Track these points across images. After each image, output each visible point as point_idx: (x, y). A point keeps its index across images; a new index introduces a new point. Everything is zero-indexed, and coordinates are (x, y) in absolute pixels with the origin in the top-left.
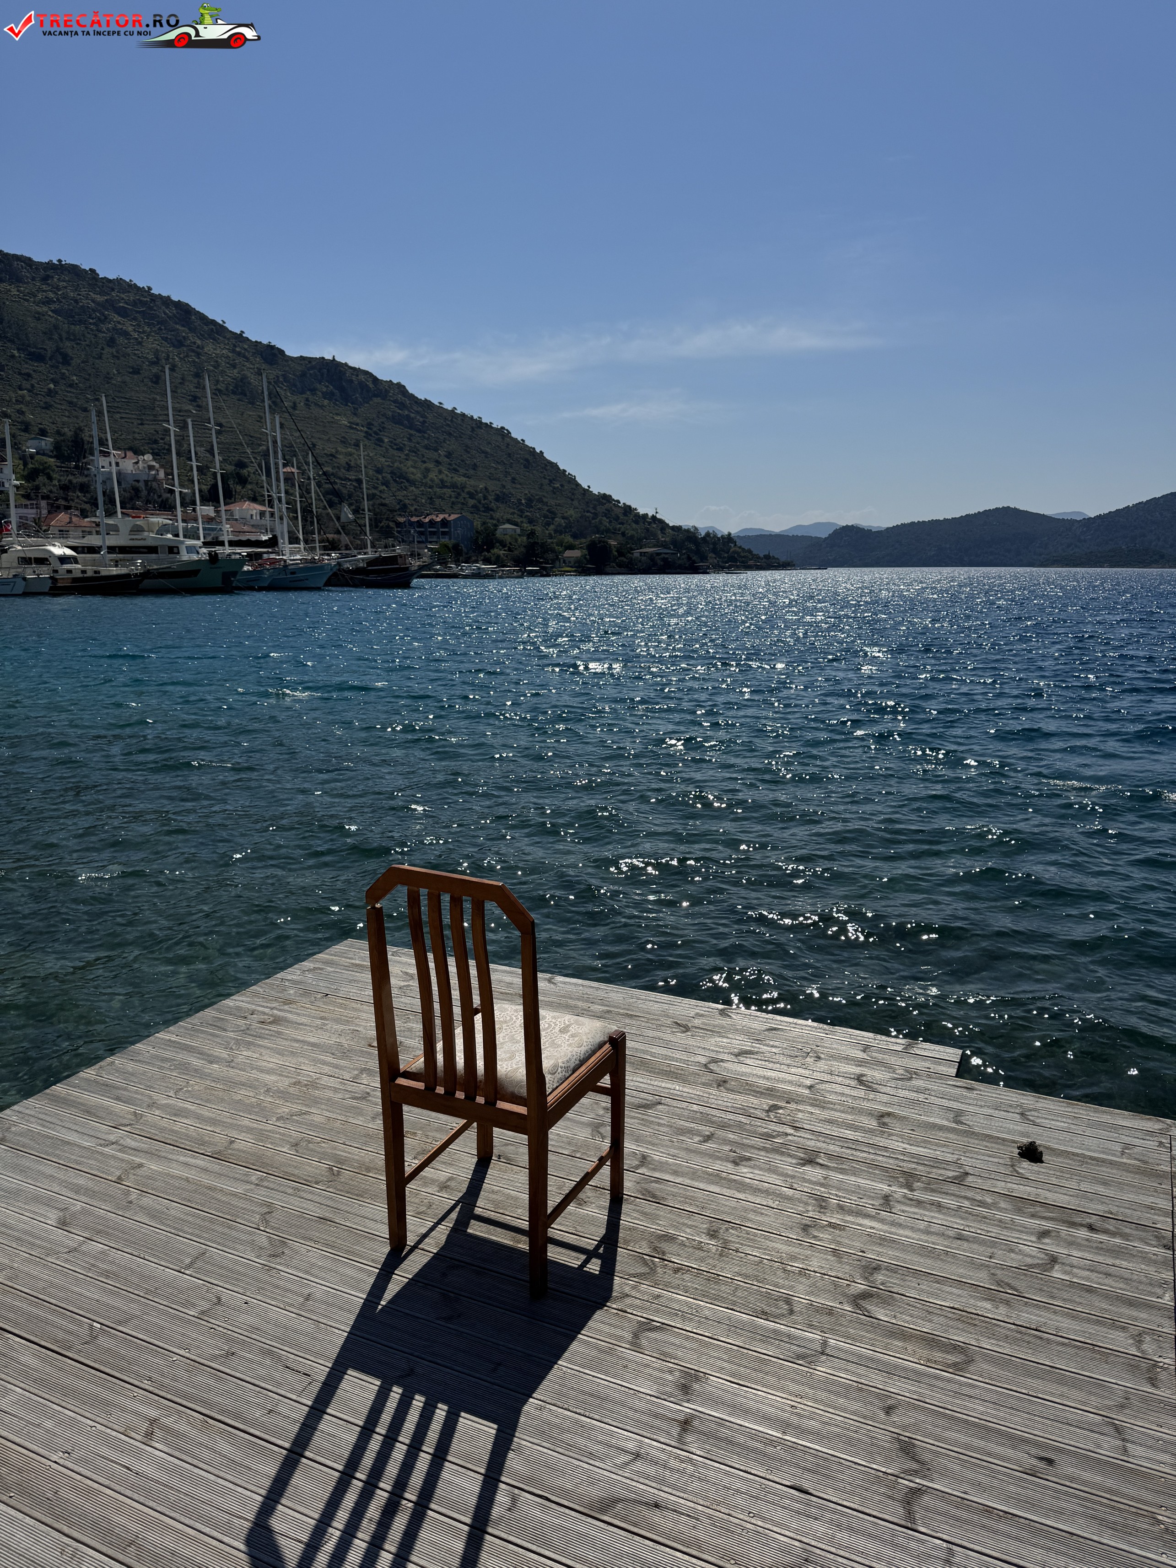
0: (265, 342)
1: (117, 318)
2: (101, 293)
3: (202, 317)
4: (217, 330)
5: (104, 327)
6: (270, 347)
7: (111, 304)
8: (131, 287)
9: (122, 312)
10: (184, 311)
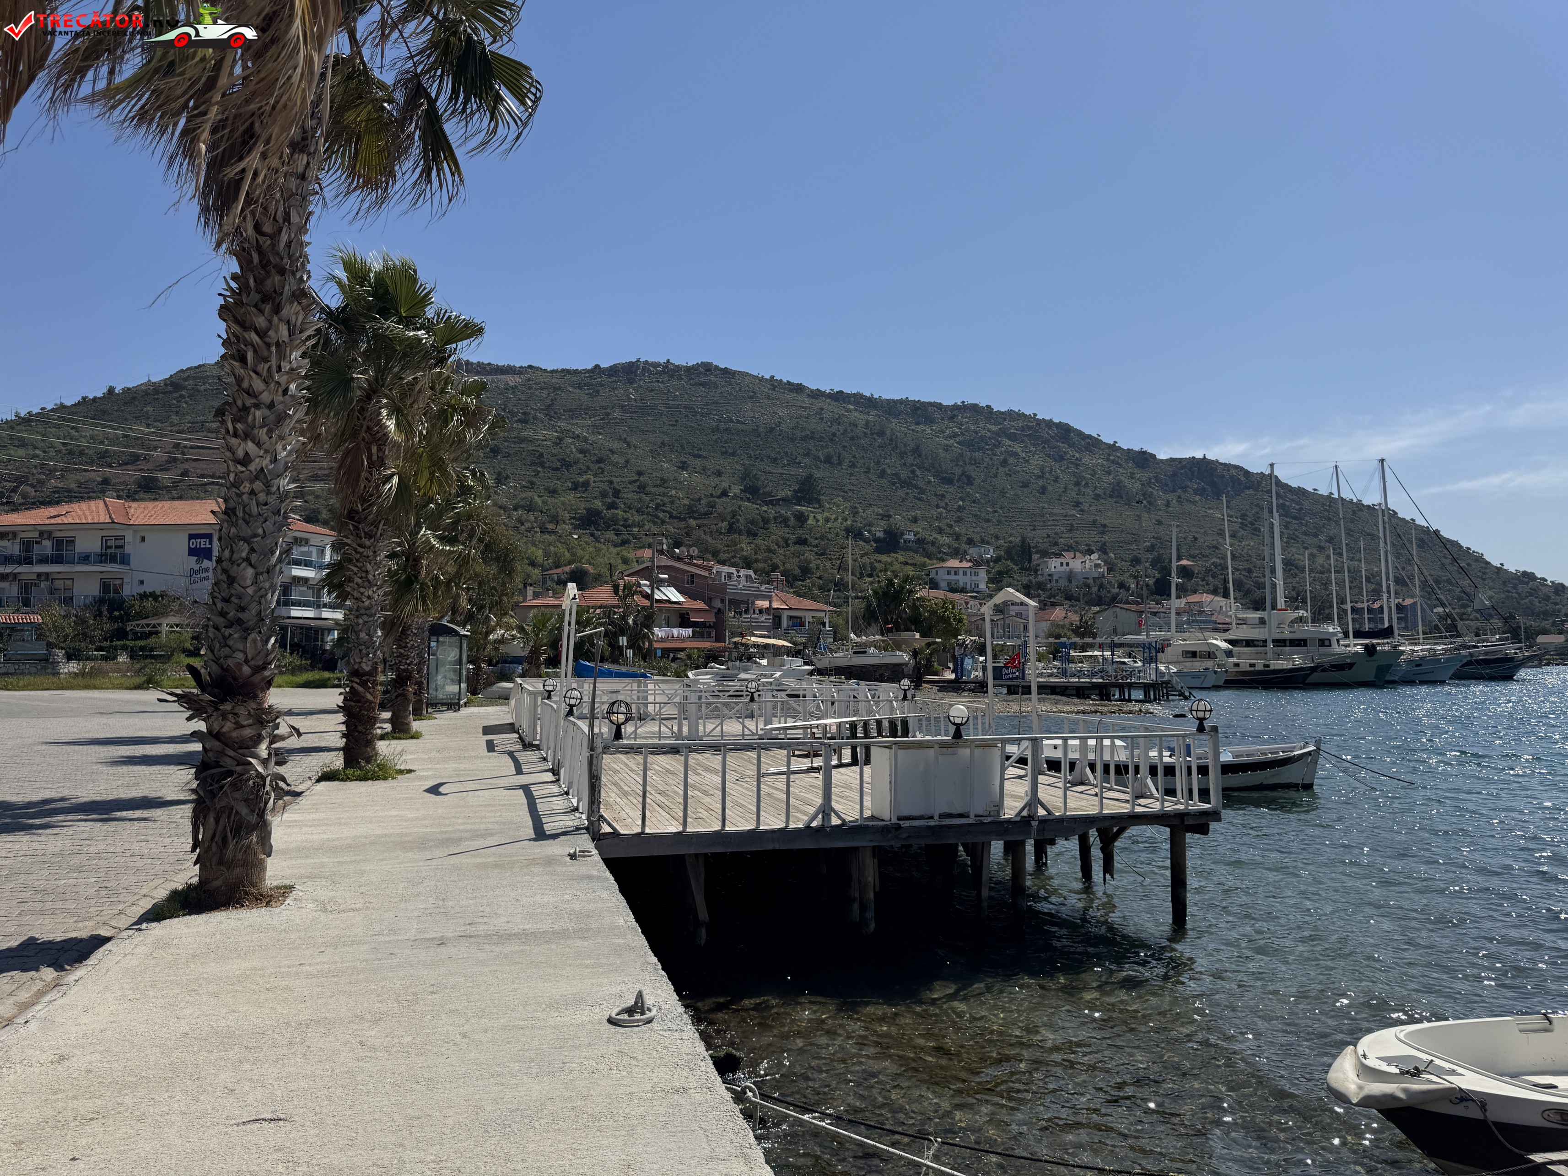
0: (1137, 449)
1: (1008, 442)
2: (996, 424)
3: (1080, 434)
4: (1092, 443)
5: (997, 451)
6: (1143, 453)
7: (1003, 432)
8: (1020, 416)
9: (1013, 438)
10: (1065, 431)
